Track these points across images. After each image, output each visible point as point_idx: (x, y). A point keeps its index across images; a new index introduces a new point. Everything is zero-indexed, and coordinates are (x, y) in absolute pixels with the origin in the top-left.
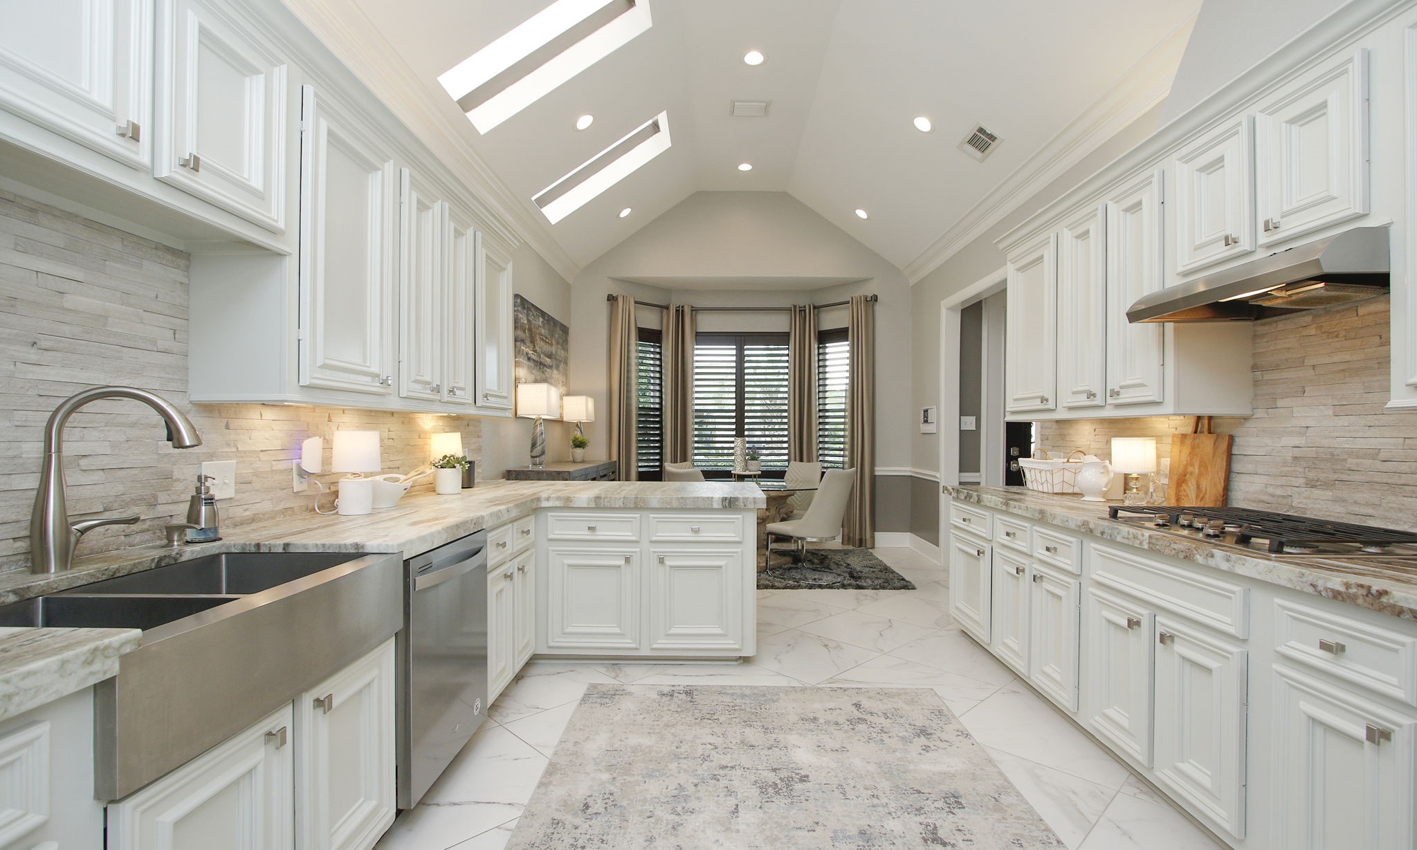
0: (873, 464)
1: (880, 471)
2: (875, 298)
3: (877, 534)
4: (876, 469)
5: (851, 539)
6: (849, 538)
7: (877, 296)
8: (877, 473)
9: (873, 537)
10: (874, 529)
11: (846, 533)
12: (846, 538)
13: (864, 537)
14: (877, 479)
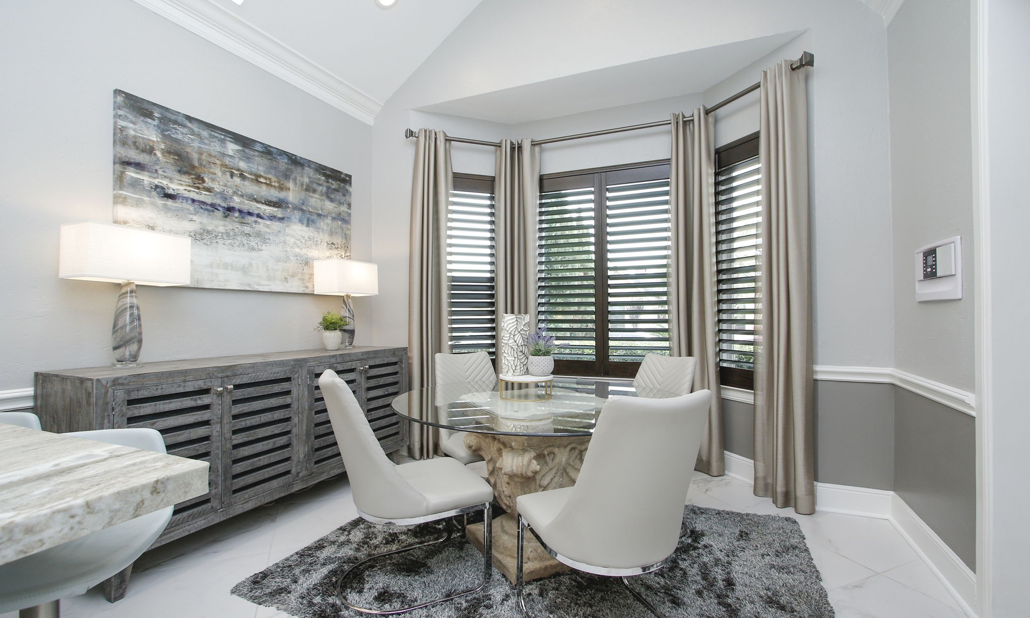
0: (810, 358)
1: (825, 371)
2: (808, 61)
3: (823, 489)
4: (818, 368)
5: (770, 488)
6: (766, 485)
7: (812, 56)
8: (819, 377)
9: (812, 493)
10: (814, 474)
11: (761, 474)
12: (761, 483)
13: (793, 490)
14: (820, 386)
